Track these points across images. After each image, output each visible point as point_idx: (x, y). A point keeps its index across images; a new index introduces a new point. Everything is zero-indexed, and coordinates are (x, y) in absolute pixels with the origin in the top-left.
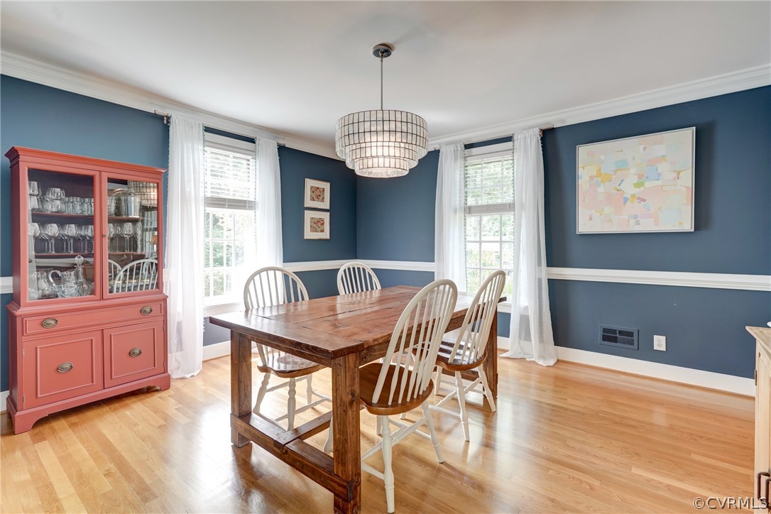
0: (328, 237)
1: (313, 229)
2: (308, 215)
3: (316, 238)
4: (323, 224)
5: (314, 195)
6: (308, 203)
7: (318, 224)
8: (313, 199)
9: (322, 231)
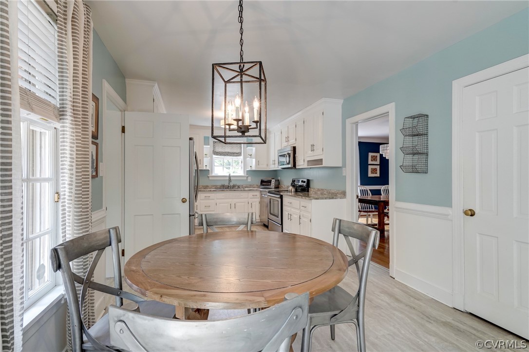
0: (379, 176)
1: (372, 173)
2: (370, 167)
3: (374, 176)
4: (376, 170)
5: (372, 159)
6: (370, 162)
7: (374, 171)
8: (372, 161)
9: (376, 173)
